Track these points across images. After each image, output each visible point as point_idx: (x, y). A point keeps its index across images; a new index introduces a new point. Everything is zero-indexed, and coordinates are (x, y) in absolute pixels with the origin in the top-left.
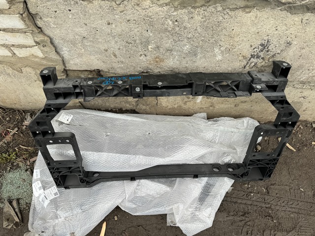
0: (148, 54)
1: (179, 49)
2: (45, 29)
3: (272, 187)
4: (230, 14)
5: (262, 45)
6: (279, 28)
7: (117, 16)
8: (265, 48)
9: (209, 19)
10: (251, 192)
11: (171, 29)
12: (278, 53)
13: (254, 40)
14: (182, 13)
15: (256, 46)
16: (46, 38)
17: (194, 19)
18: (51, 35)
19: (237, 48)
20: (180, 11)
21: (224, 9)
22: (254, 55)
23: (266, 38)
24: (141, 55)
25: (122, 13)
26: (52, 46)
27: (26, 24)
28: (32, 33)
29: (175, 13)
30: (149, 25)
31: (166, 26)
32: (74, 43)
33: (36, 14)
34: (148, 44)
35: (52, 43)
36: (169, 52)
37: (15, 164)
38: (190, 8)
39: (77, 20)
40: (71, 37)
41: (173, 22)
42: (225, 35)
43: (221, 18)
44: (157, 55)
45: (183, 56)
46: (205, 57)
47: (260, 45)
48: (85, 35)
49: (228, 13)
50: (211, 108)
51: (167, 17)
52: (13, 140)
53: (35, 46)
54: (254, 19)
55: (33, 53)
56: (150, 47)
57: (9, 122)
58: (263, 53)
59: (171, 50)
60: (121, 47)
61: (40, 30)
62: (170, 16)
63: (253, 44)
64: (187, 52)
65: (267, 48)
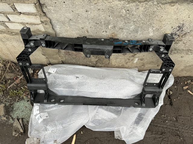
0: (108, 31)
1: (128, 28)
2: (47, 14)
3: (179, 117)
4: (161, 6)
5: (179, 27)
6: (190, 16)
7: (92, 7)
8: (180, 29)
9: (148, 10)
10: (166, 120)
11: (124, 15)
12: (188, 32)
13: (175, 24)
14: (132, 6)
15: (175, 27)
16: (48, 19)
17: (139, 9)
18: (51, 18)
19: (163, 28)
20: (131, 4)
21: (158, 4)
22: (173, 33)
23: (182, 23)
24: (104, 31)
25: (96, 5)
26: (50, 24)
27: (37, 10)
28: (40, 16)
29: (128, 6)
30: (111, 12)
31: (121, 14)
32: (63, 23)
33: (44, 4)
34: (109, 24)
35: (51, 23)
36: (121, 30)
37: (21, 97)
38: (137, 2)
39: (68, 9)
40: (63, 19)
41: (126, 11)
42: (157, 20)
43: (156, 9)
44: (113, 31)
45: (130, 32)
46: (142, 33)
47: (178, 27)
48: (71, 18)
49: (160, 6)
50: (142, 67)
51: (123, 7)
52: (20, 82)
53: (40, 24)
54: (176, 10)
55: (39, 28)
56: (110, 26)
57: (18, 71)
58: (179, 32)
59: (122, 29)
60: (92, 26)
61: (45, 14)
62: (124, 7)
63: (173, 26)
64: (132, 30)
65: (182, 29)
